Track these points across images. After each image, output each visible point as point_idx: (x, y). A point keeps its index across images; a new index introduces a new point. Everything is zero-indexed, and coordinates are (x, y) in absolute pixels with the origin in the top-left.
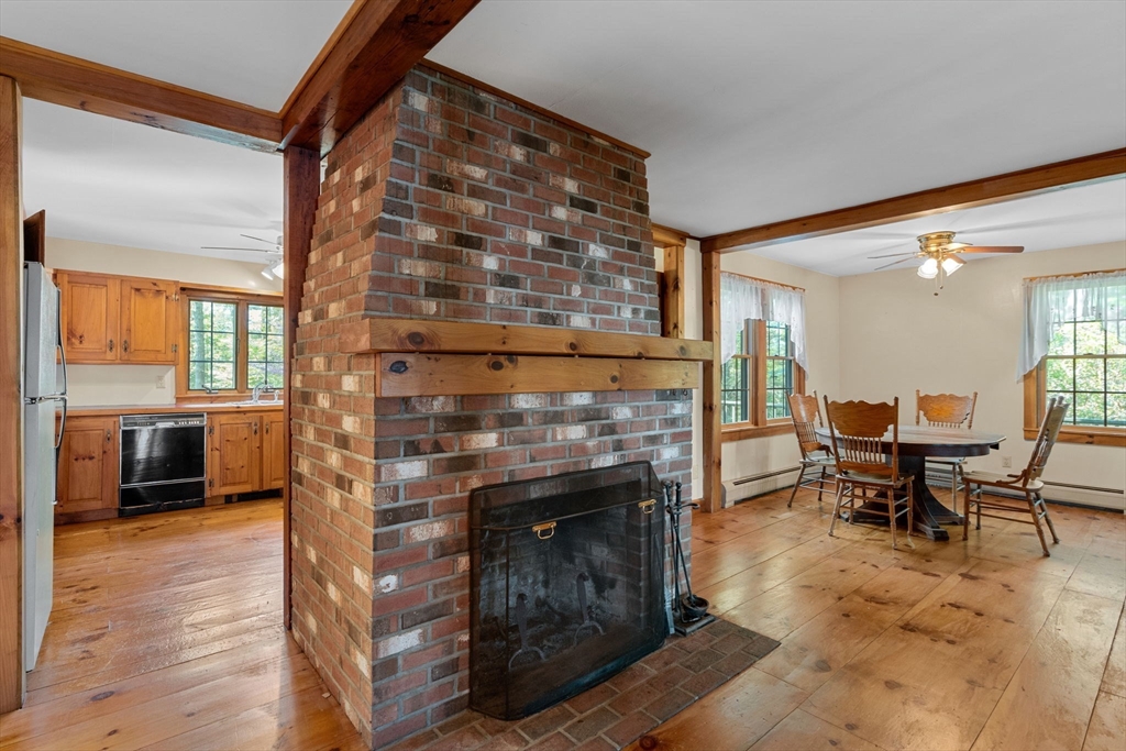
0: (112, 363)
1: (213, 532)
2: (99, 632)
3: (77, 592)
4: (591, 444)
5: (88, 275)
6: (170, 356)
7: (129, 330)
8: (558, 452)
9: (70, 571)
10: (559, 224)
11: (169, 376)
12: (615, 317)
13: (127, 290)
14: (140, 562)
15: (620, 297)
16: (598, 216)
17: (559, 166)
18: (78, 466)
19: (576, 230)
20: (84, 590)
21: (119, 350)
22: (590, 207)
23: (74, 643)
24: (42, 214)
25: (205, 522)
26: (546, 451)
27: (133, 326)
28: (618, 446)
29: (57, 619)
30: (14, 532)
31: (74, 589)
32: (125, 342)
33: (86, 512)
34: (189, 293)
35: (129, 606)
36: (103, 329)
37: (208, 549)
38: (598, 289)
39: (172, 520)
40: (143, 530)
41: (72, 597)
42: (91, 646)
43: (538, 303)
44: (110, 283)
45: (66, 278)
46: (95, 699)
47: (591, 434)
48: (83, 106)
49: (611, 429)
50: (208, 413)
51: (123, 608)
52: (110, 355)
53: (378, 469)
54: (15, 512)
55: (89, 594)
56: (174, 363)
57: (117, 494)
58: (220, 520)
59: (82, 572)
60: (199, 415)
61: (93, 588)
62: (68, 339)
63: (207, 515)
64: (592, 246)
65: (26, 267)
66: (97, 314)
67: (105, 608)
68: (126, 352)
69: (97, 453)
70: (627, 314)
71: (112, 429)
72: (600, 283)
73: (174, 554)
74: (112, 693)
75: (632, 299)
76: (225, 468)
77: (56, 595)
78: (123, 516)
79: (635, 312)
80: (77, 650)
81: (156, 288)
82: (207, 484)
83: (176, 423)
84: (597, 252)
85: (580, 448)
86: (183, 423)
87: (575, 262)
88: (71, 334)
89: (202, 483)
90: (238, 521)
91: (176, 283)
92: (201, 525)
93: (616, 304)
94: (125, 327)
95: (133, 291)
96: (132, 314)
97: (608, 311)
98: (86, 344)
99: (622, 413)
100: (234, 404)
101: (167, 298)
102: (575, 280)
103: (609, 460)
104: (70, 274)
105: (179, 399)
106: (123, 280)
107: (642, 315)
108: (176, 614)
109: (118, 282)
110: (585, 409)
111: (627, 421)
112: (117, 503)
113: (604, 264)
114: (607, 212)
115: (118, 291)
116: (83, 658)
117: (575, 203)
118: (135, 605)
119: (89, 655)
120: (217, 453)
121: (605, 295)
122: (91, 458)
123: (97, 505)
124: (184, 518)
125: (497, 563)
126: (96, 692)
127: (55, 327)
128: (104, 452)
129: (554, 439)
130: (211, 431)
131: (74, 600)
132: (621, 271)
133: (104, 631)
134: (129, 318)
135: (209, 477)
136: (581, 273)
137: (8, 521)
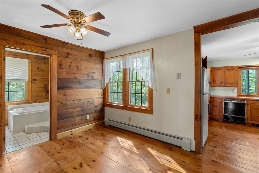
0: (222, 86)
1: (247, 133)
2: (216, 146)
3: (213, 135)
5: (217, 68)
6: (236, 84)
7: (226, 79)
9: (212, 130)
11: (236, 90)
13: (225, 69)
14: (227, 134)
18: (215, 108)
20: (214, 135)
21: (223, 83)
23: (211, 146)
24: (206, 57)
25: (245, 129)
27: (227, 78)
29: (209, 139)
30: (199, 119)
31: (212, 134)
32: (225, 82)
33: (216, 118)
34: (241, 68)
35: (223, 143)
36: (220, 79)
37: (245, 137)
39: (236, 126)
40: (228, 126)
41: (212, 136)
42: (214, 149)
44: (221, 69)
46: (213, 161)
48: (212, 32)
50: (247, 100)
51: (221, 143)
52: (222, 85)
54: (200, 116)
55: (215, 137)
56: (237, 86)
57: (223, 116)
58: (250, 130)
59: (214, 131)
60: (244, 100)
61: (216, 136)
62: (213, 82)
63: (246, 127)
65: (202, 68)
66: (219, 76)
67: (218, 141)
68: (225, 84)
69: (218, 106)
71: (222, 101)
73: (235, 135)
74: (216, 162)
76: (252, 116)
77: (208, 134)
78: (224, 121)
80: (211, 148)
81: (232, 68)
82: (246, 119)
83: (237, 101)
86: (239, 102)
88: (214, 80)
89: (245, 118)
90: (256, 132)
91: (238, 66)
92: (244, 130)
94: (225, 78)
95: (227, 70)
96: (227, 75)
98: (217, 82)
100: (255, 98)
101: (235, 70)
104: (214, 68)
105: (238, 96)
106: (224, 67)
108: (234, 151)
109: (223, 68)
112: (223, 118)
115: (223, 70)
116: (212, 150)
118: (224, 144)
119: (213, 150)
120: (250, 111)
122: (217, 107)
123: (219, 117)
124: (239, 126)
126: (214, 160)
127: (208, 79)
128: (220, 106)
130: (248, 105)
131: (212, 137)
133: (217, 146)
134: (226, 76)
135: (247, 117)
137: (199, 117)
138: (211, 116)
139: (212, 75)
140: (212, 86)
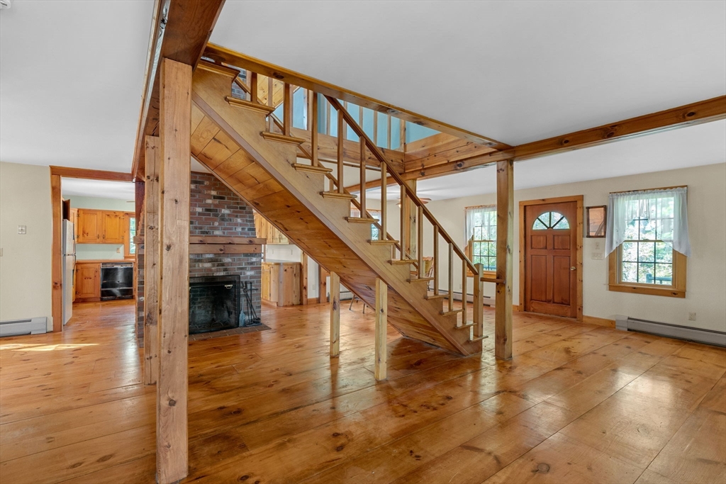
0: (99, 243)
4: (213, 268)
5: (90, 210)
6: (121, 240)
7: (105, 231)
8: (201, 270)
10: (210, 205)
11: (122, 248)
12: (234, 231)
13: (104, 215)
15: (236, 224)
16: (226, 200)
17: (209, 188)
18: (86, 281)
19: (215, 205)
21: (101, 238)
22: (223, 198)
24: (69, 200)
26: (196, 270)
27: (106, 229)
28: (226, 270)
32: (104, 235)
33: (88, 298)
34: (130, 215)
36: (96, 230)
38: (226, 223)
43: (201, 228)
44: (98, 213)
45: (82, 212)
47: (214, 266)
49: (223, 265)
50: (135, 263)
52: (98, 240)
53: (139, 271)
54: (60, 283)
56: (122, 243)
57: (100, 292)
60: (131, 263)
62: (83, 234)
64: (223, 210)
66: (93, 225)
68: (103, 239)
69: (92, 276)
70: (239, 229)
71: (98, 268)
72: (227, 221)
75: (241, 225)
78: (102, 300)
79: (243, 229)
81: (115, 214)
83: (122, 266)
84: (225, 211)
85: (209, 270)
86: (124, 266)
87: (217, 215)
88: (84, 232)
89: (132, 290)
91: (123, 212)
93: (234, 227)
94: (103, 229)
95: (107, 216)
96: (106, 224)
97: (231, 229)
98: (89, 236)
99: (227, 260)
101: (120, 218)
102: (216, 221)
103: (222, 274)
104: (83, 210)
105: (125, 257)
106: (103, 212)
107: (246, 230)
109: (101, 213)
110: (211, 258)
111: (229, 263)
112: (100, 295)
113: (229, 215)
114: (229, 199)
115: (101, 216)
117: (215, 197)
121: (229, 224)
122: (90, 279)
123: (93, 296)
125: (197, 306)
128: (95, 276)
129: (199, 266)
130: (135, 270)
132: (237, 216)
134: (105, 226)
135: (134, 287)
136: (218, 218)
137: (59, 285)
138: (79, 297)
139: (81, 223)
140: (79, 243)
